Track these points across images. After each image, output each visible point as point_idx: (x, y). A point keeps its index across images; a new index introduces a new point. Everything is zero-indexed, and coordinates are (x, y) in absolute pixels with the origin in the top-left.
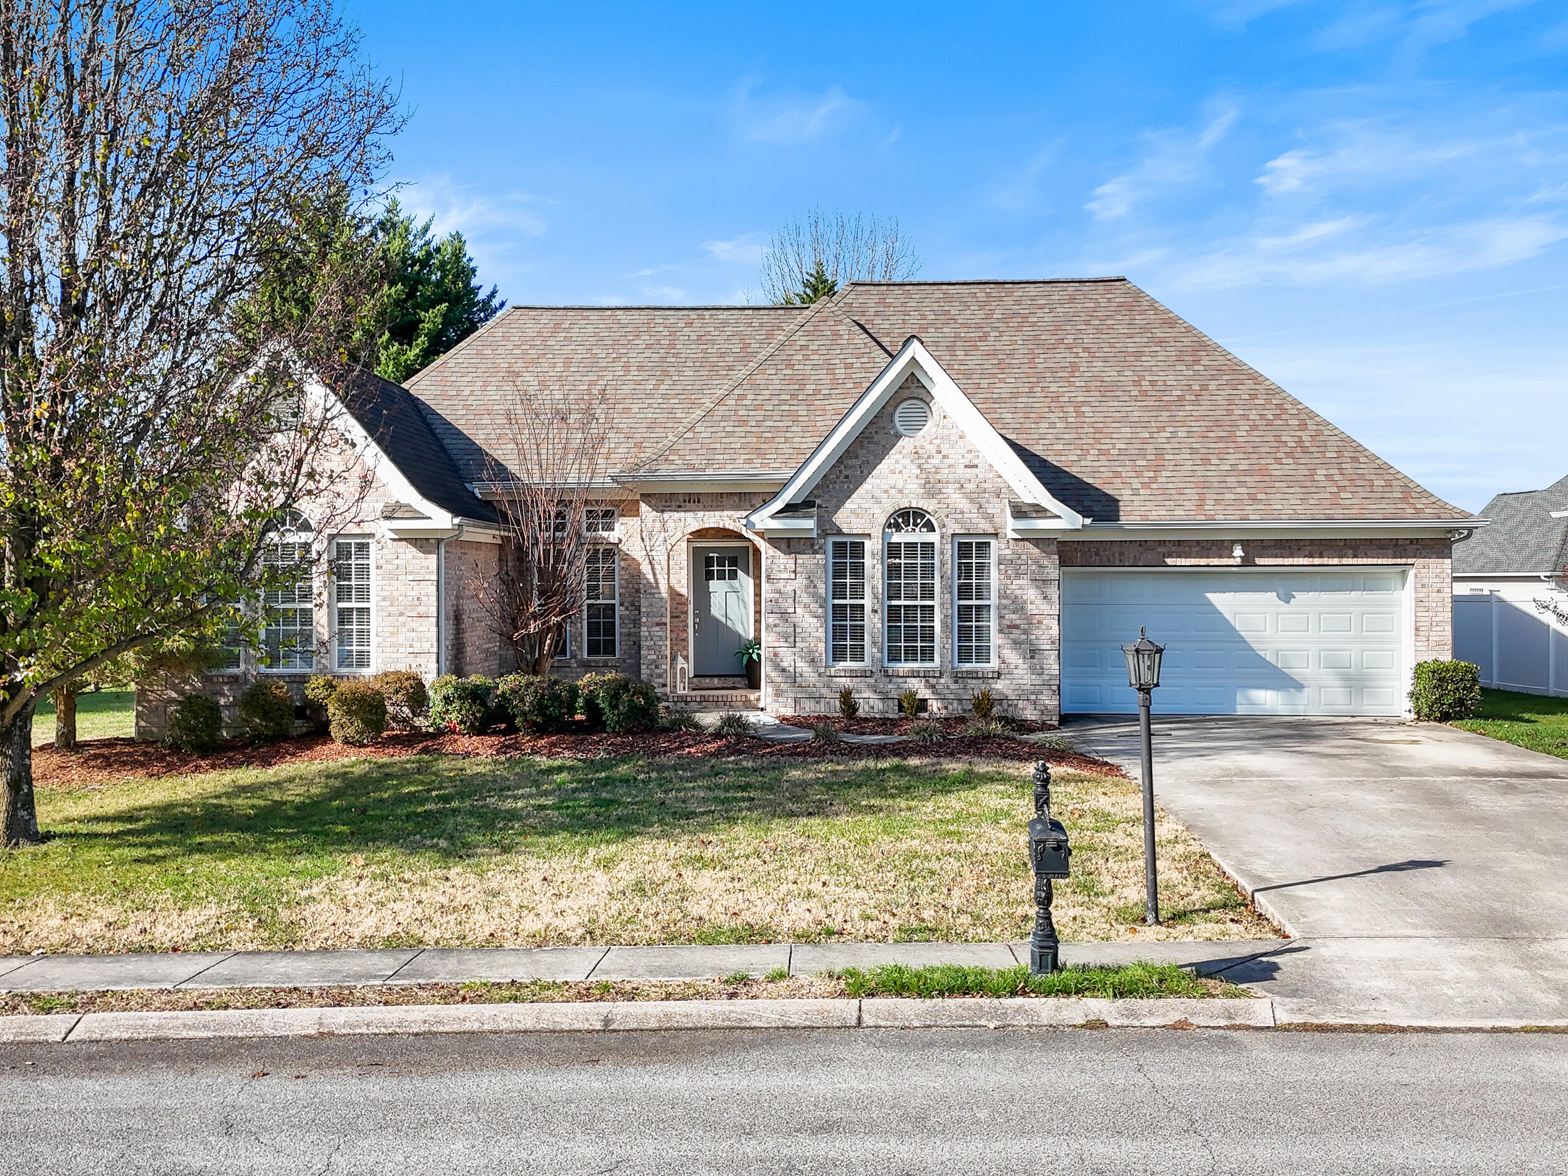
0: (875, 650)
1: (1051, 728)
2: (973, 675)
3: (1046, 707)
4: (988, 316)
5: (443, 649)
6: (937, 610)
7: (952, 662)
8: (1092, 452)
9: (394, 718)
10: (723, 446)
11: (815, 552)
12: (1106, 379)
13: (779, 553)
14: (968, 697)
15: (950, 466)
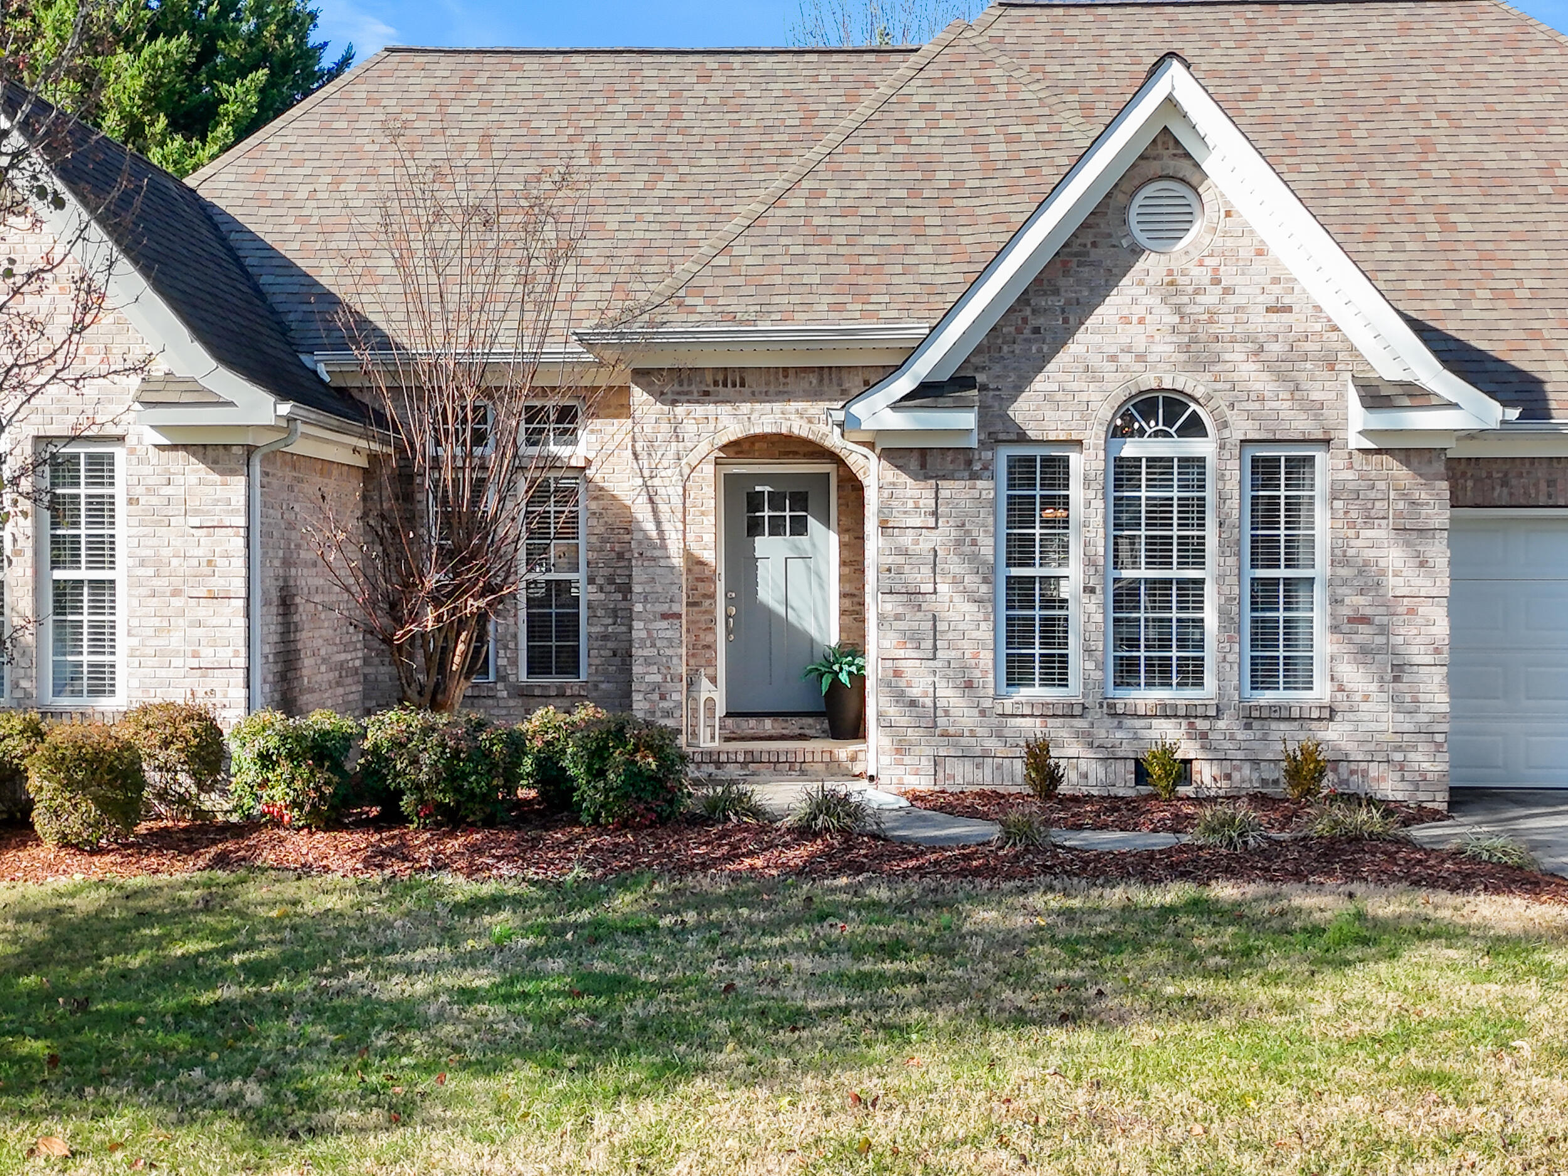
0: (1090, 665)
1: (1435, 816)
2: (1281, 714)
3: (1423, 775)
4: (1256, 58)
5: (258, 660)
6: (1210, 590)
7: (1239, 689)
8: (1480, 293)
9: (162, 795)
10: (788, 280)
11: (974, 476)
12: (1487, 165)
13: (904, 478)
14: (1270, 756)
15: (1238, 309)
